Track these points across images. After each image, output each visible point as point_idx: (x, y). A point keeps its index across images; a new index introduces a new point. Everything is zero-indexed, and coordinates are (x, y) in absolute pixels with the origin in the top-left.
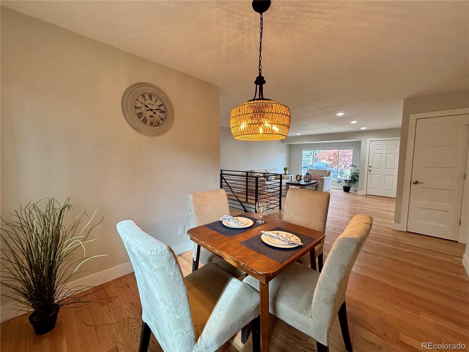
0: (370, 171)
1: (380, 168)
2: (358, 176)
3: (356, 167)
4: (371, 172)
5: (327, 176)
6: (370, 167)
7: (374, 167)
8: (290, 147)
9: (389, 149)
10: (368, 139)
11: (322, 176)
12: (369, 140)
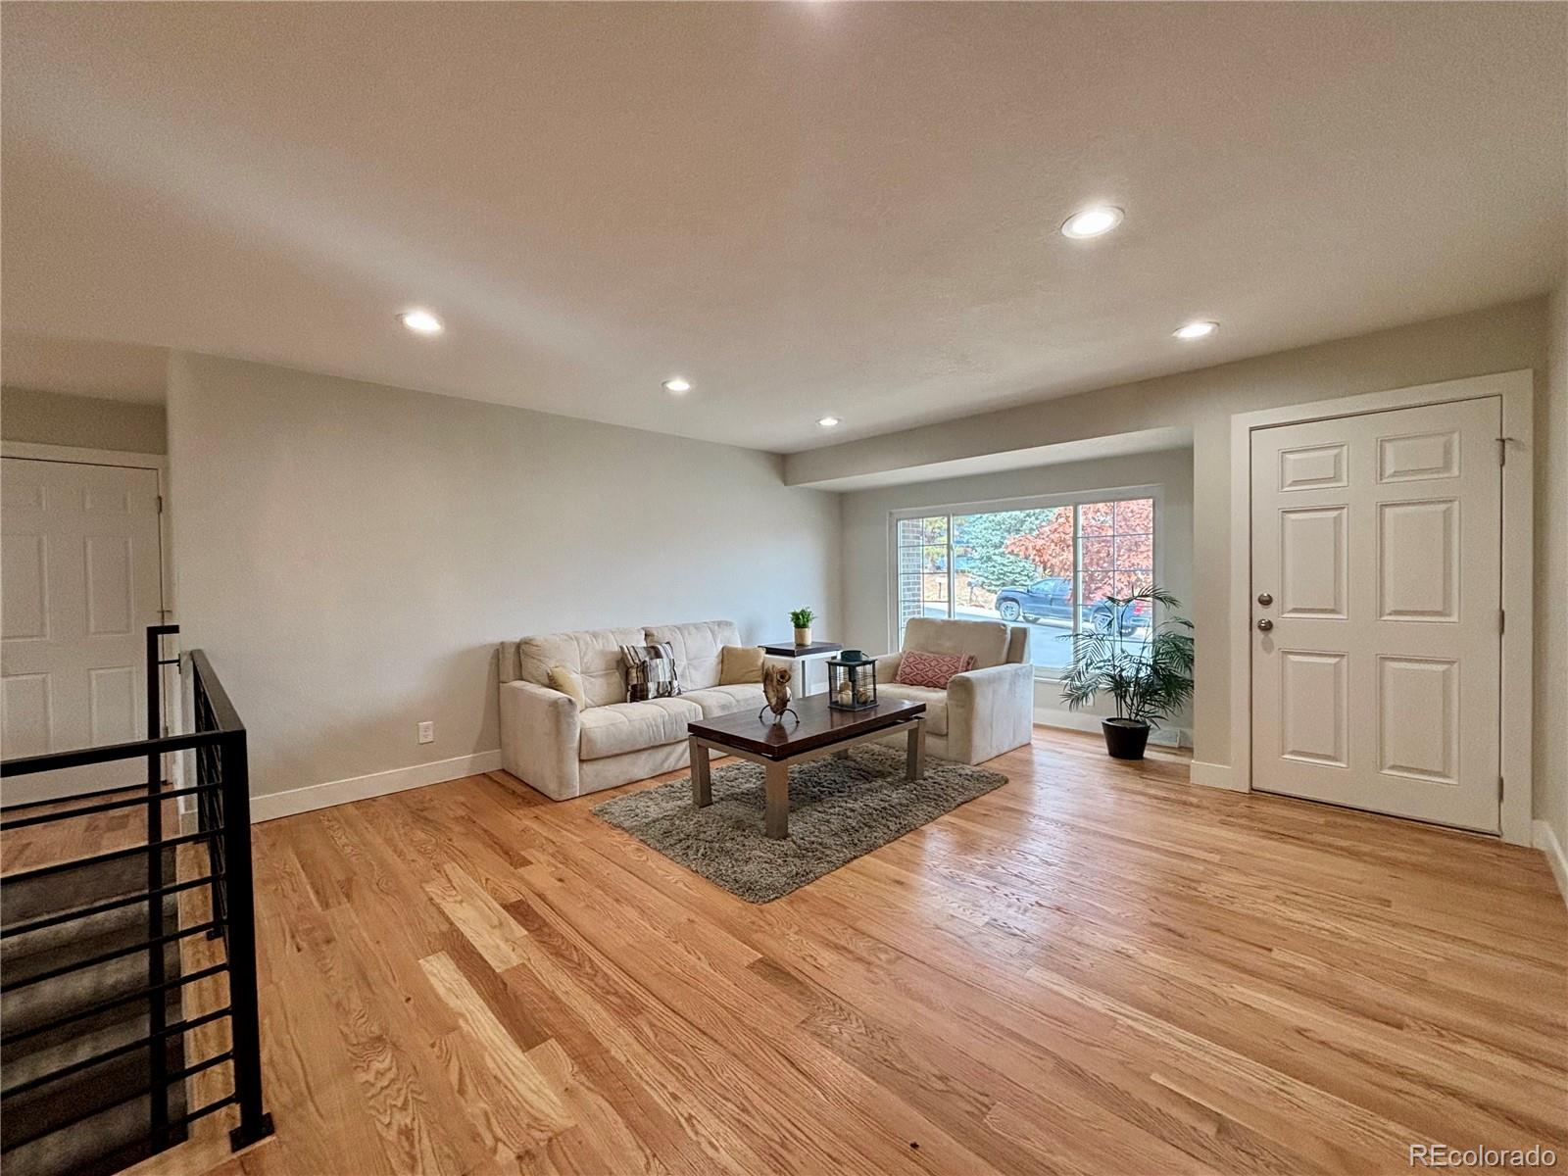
0: (1268, 627)
1: (1332, 611)
2: (1188, 661)
3: (1172, 601)
4: (1272, 635)
5: (1007, 662)
6: (1266, 602)
7: (1290, 606)
8: (843, 507)
9: (1396, 474)
10: (1234, 418)
11: (972, 664)
12: (1241, 421)
